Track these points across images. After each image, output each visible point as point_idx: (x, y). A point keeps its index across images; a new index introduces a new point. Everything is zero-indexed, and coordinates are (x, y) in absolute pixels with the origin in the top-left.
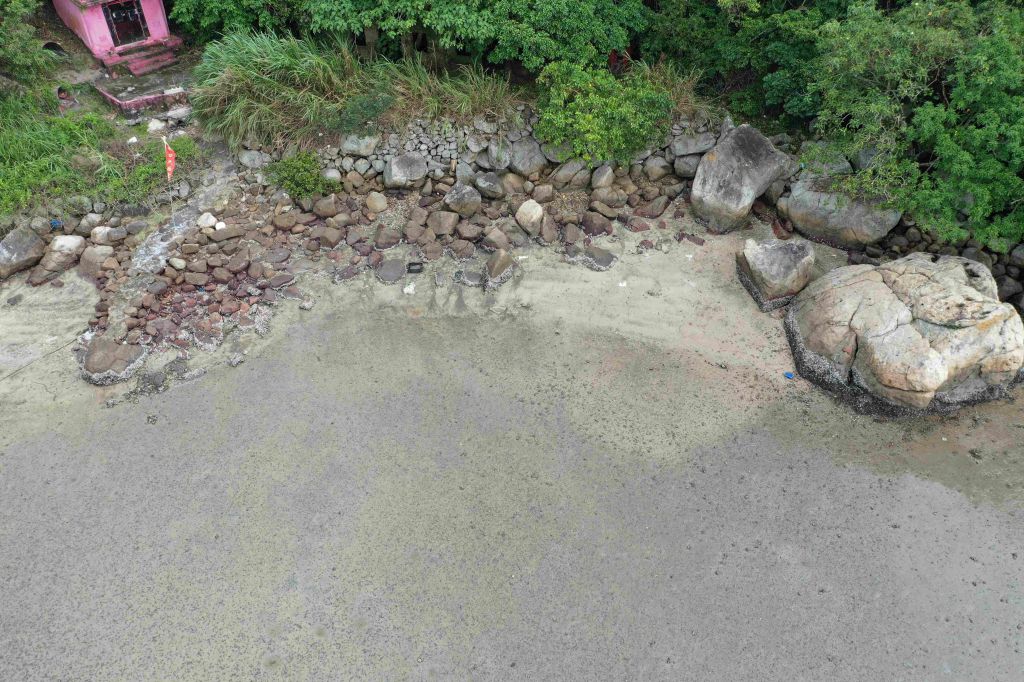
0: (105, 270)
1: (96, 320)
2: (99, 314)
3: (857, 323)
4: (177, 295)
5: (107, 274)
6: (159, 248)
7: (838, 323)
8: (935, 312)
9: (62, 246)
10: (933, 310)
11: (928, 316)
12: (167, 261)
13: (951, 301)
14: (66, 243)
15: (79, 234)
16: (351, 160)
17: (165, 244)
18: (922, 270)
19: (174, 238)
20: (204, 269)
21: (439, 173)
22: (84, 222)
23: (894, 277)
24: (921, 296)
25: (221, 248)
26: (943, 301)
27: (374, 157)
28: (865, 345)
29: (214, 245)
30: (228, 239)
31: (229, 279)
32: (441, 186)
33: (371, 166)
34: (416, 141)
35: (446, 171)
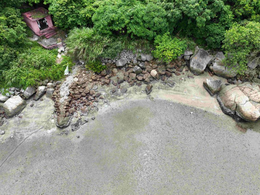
0: (54, 95)
1: (56, 110)
2: (57, 108)
3: (236, 101)
4: (74, 101)
5: (55, 96)
7: (231, 101)
8: (255, 99)
9: (41, 90)
12: (69, 92)
13: (259, 96)
14: (41, 88)
15: (44, 85)
16: (107, 60)
17: (68, 87)
18: (249, 87)
19: (69, 85)
20: (79, 93)
22: (44, 82)
23: (243, 89)
24: (251, 94)
25: (81, 87)
26: (257, 96)
27: (113, 59)
28: (239, 107)
29: (79, 87)
30: (82, 84)
32: (130, 66)
33: (112, 61)
35: (130, 61)
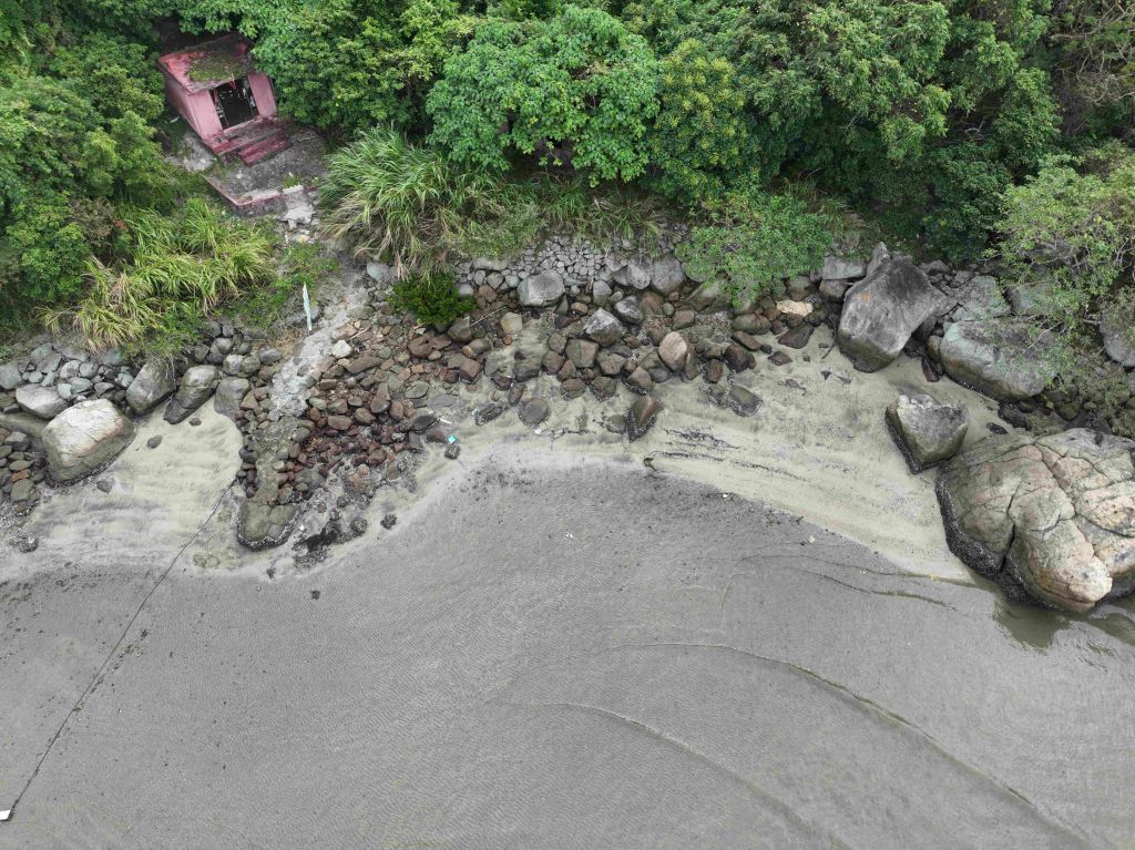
0: (245, 410)
1: (244, 474)
2: (247, 466)
3: (1015, 512)
4: (320, 442)
5: (248, 415)
6: (296, 383)
7: (993, 508)
8: (1101, 515)
9: (196, 381)
10: (1098, 511)
11: (1093, 517)
12: (307, 401)
13: (1118, 503)
14: (198, 375)
15: (209, 363)
16: (483, 273)
17: (303, 380)
18: (1086, 455)
19: (311, 371)
20: (345, 410)
21: (575, 289)
22: (214, 348)
23: (1055, 458)
25: (359, 381)
26: (1109, 502)
27: (508, 271)
28: (1023, 538)
29: (352, 380)
30: (364, 371)
31: (372, 422)
32: (577, 306)
33: (504, 280)
34: (553, 259)
35: (581, 287)
